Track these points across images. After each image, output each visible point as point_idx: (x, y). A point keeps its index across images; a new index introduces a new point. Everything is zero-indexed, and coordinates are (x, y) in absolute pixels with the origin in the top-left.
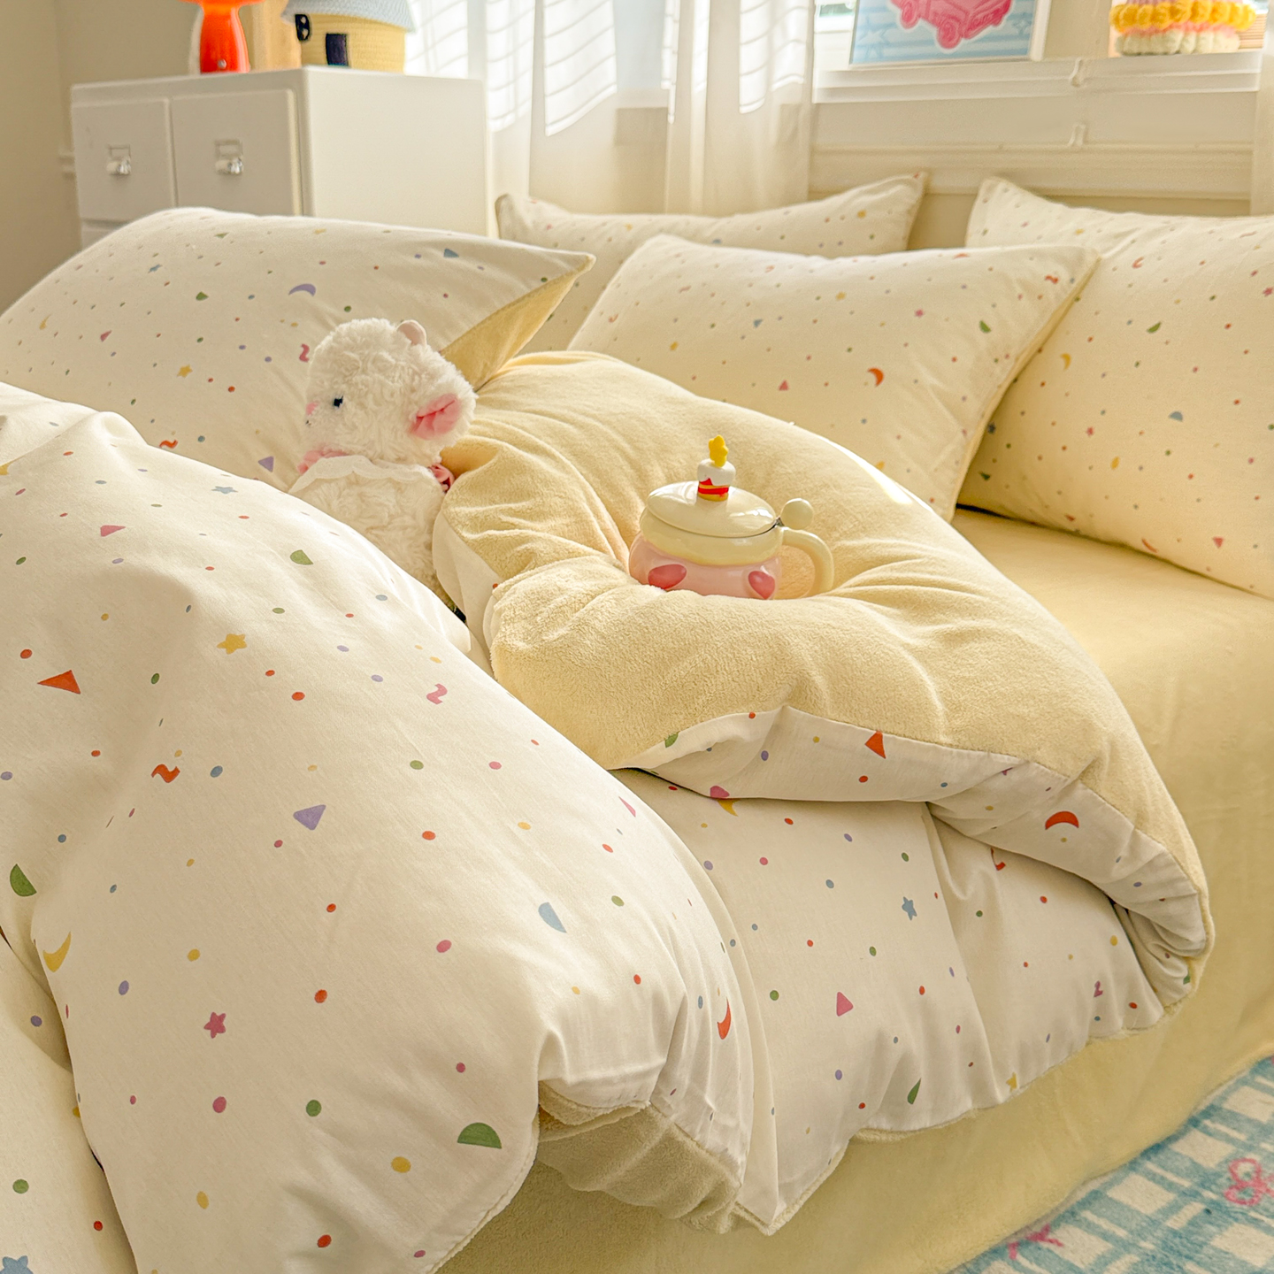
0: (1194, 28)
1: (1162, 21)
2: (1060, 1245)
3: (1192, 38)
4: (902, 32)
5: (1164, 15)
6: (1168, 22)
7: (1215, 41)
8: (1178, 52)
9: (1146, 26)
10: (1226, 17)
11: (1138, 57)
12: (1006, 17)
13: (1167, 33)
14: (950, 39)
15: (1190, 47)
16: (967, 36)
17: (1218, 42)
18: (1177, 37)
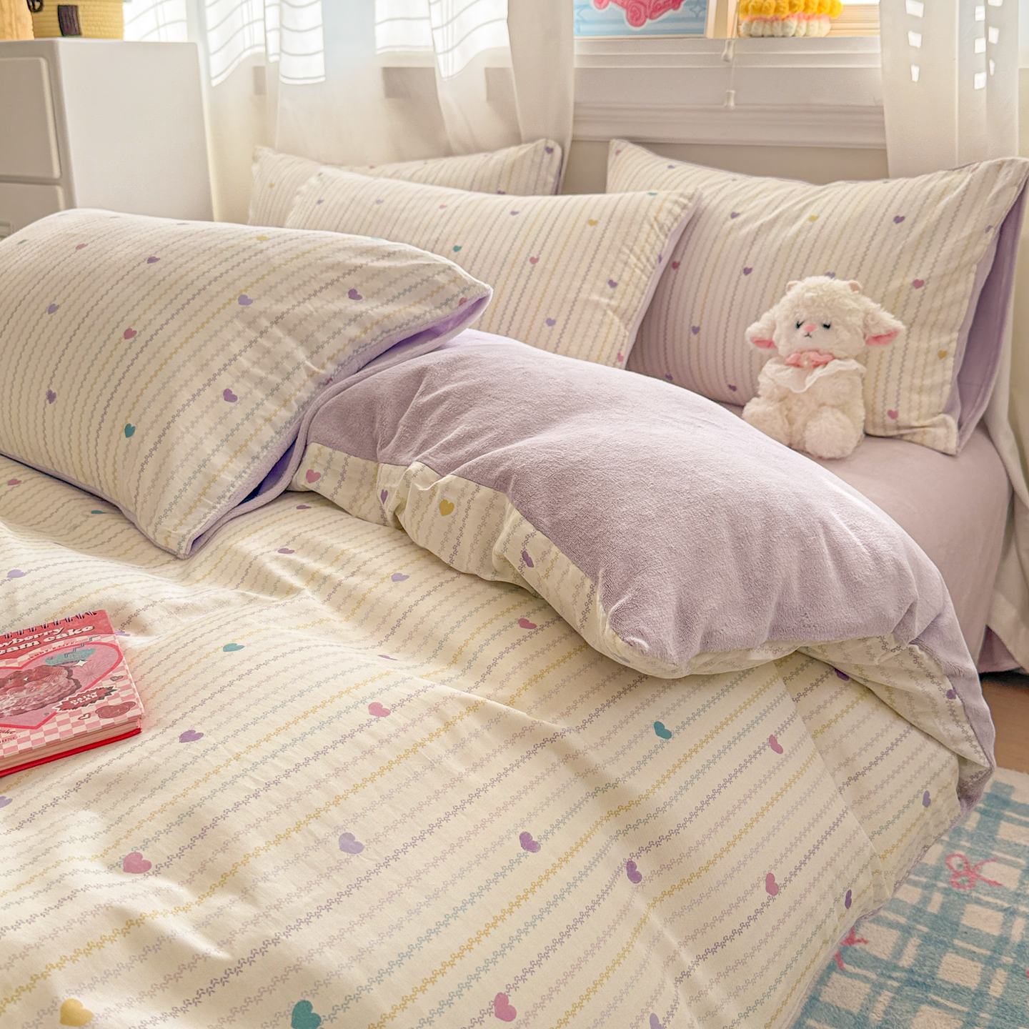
0: (804, 17)
1: (783, 12)
2: (866, 942)
3: (804, 24)
5: (784, 8)
6: (787, 12)
7: (820, 27)
8: (794, 36)
9: (771, 14)
10: (828, 10)
11: (762, 39)
12: (683, 3)
13: (786, 21)
14: (638, 19)
15: (802, 32)
16: (652, 18)
17: (820, 28)
18: (793, 23)
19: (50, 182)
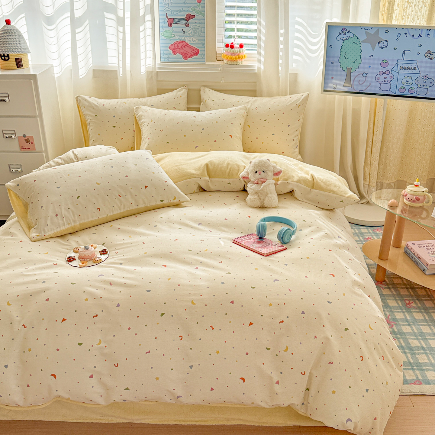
4: (173, 56)
7: (244, 62)
12: (198, 54)
14: (186, 58)
16: (190, 58)
19: (35, 117)
